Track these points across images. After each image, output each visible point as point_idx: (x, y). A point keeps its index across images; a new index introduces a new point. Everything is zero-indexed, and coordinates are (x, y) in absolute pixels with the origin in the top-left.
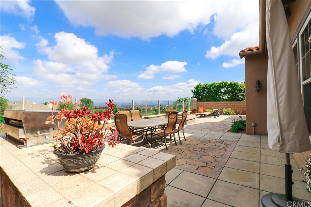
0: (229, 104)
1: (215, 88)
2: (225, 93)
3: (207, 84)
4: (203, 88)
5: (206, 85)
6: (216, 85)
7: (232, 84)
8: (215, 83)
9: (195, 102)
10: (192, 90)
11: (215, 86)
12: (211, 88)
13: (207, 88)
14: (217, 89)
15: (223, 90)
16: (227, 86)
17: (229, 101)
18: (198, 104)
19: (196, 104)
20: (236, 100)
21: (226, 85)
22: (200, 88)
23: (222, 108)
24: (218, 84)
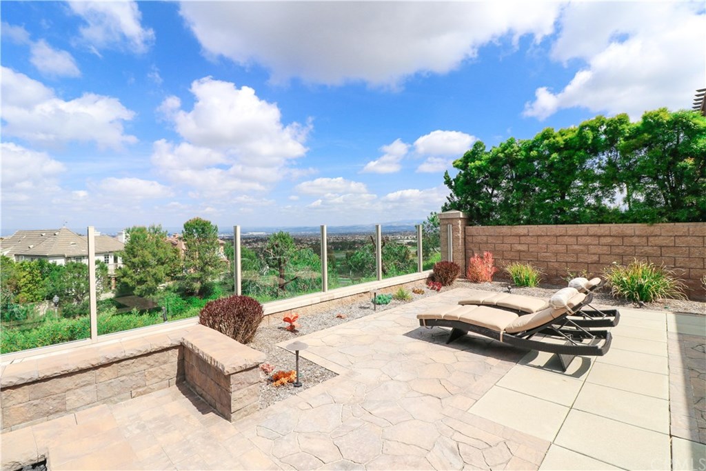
0: (636, 240)
1: (555, 155)
2: (610, 179)
3: (510, 144)
4: (494, 160)
5: (504, 149)
6: (560, 140)
7: (663, 124)
8: (556, 132)
9: (455, 230)
10: (446, 176)
11: (554, 148)
12: (533, 159)
13: (512, 162)
14: (561, 161)
15: (596, 164)
16: (626, 139)
17: (635, 221)
18: (469, 239)
19: (460, 235)
20: (682, 213)
21: (620, 133)
22: (478, 163)
23: (595, 258)
24: (570, 136)
